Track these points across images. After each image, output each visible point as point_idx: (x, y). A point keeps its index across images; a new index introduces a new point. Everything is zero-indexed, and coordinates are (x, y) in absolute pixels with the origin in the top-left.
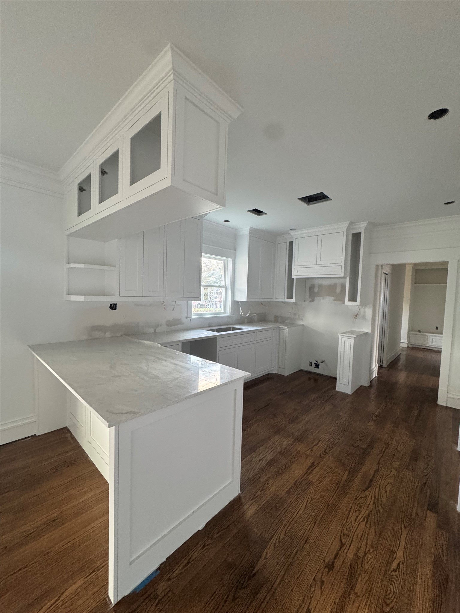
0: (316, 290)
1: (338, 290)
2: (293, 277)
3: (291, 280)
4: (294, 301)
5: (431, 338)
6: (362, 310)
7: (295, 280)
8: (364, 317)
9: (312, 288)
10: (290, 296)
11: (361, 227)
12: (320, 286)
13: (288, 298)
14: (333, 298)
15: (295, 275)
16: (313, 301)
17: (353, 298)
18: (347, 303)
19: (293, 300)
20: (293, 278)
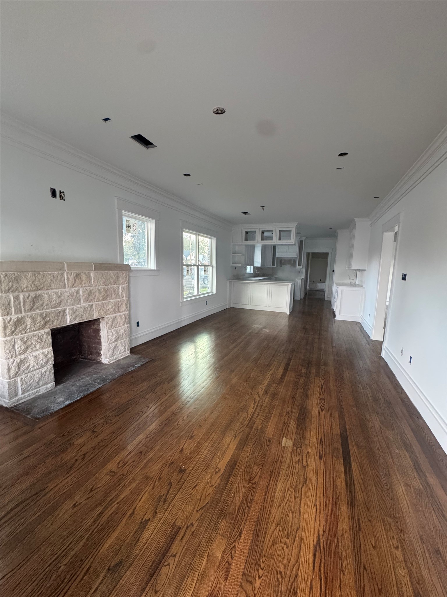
0: (283, 262)
1: (292, 262)
3: (274, 258)
5: (318, 285)
6: (301, 270)
7: (276, 258)
8: (302, 273)
10: (273, 264)
11: (303, 239)
12: (284, 260)
13: (273, 265)
14: (290, 265)
15: (277, 255)
16: (281, 266)
17: (299, 265)
18: (298, 267)
19: (275, 266)
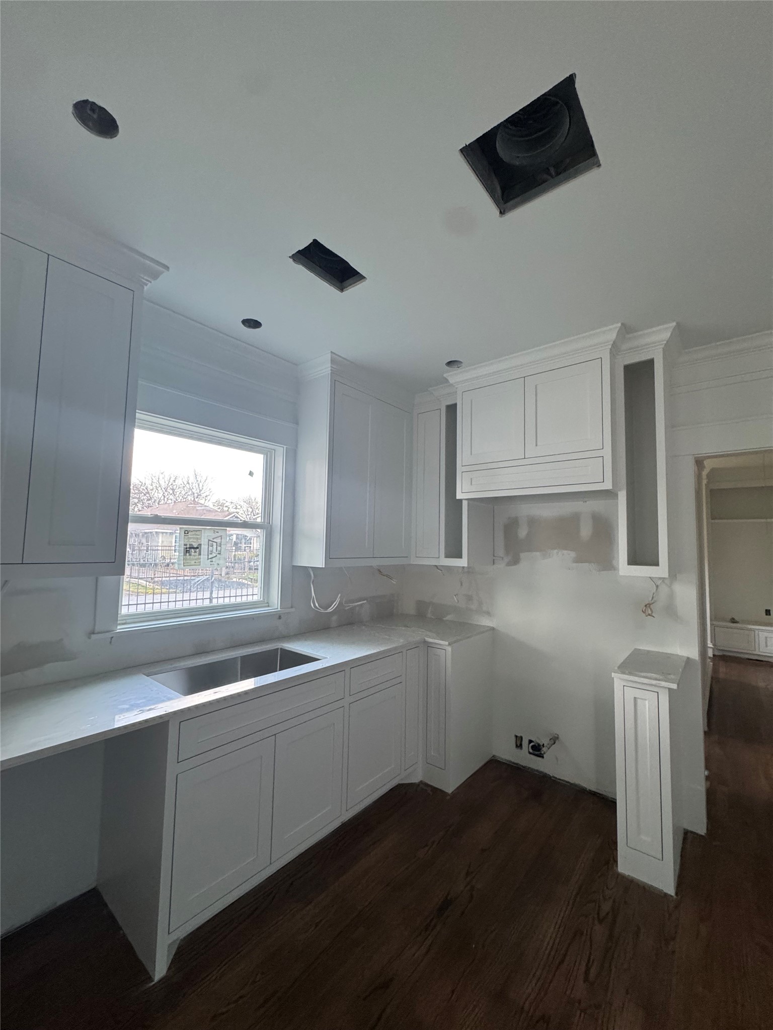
0: (523, 532)
1: (586, 531)
2: (459, 496)
3: (454, 505)
4: (466, 565)
6: (663, 593)
7: (465, 504)
8: (671, 611)
9: (511, 526)
11: (655, 343)
12: (532, 522)
13: (449, 556)
14: (573, 554)
15: (465, 491)
16: (515, 561)
17: (642, 557)
18: (624, 568)
19: (463, 562)
20: (461, 501)
